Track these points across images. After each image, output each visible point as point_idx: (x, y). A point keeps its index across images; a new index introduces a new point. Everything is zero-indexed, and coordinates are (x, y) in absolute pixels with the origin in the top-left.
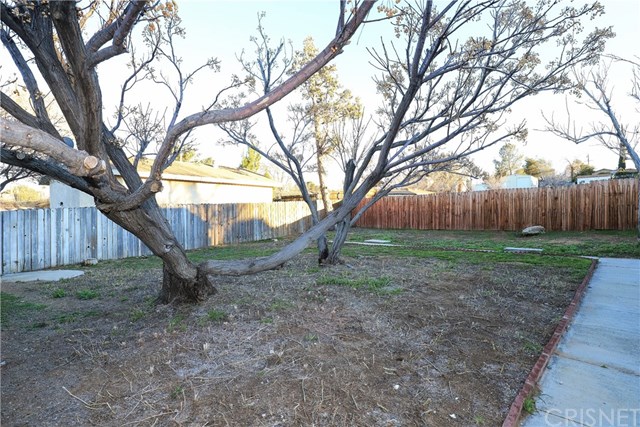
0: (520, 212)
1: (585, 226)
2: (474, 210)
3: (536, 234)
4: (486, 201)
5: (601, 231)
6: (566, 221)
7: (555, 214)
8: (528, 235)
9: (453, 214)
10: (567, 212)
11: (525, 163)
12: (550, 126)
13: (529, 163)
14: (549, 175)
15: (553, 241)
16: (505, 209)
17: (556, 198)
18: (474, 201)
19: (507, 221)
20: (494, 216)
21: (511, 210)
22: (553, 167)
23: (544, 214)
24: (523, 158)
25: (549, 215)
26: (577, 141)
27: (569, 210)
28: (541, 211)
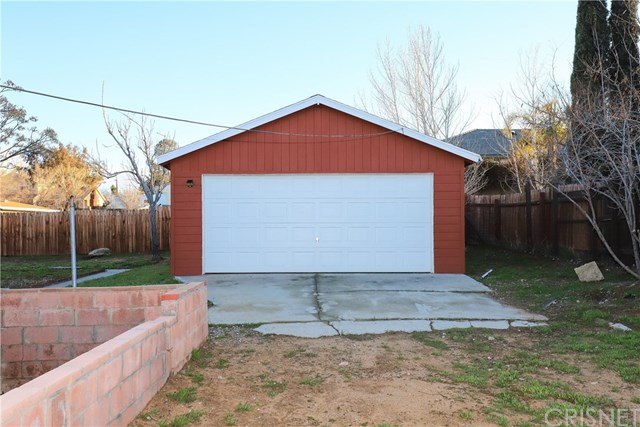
1: (146, 247)
2: (48, 233)
3: (100, 256)
4: (61, 223)
6: (132, 243)
7: (123, 236)
8: (93, 257)
9: (24, 237)
10: (132, 235)
17: (124, 222)
18: (47, 223)
23: (114, 237)
25: (118, 237)
27: (134, 233)
28: (112, 234)
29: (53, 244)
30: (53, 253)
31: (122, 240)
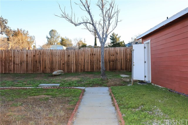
0: (52, 63)
1: (81, 70)
2: (27, 61)
3: (59, 75)
4: (34, 56)
5: (88, 72)
6: (73, 68)
7: (68, 64)
8: (55, 76)
9: (14, 63)
10: (74, 63)
11: (60, 40)
12: (64, 15)
13: (63, 40)
14: (70, 46)
15: (66, 79)
16: (44, 61)
17: (69, 56)
18: (27, 55)
19: (45, 68)
20: (38, 65)
21: (48, 62)
22: (72, 43)
23: (64, 64)
24: (60, 37)
25: (66, 64)
26: (76, 25)
27: (75, 62)
28: (62, 62)
29: (30, 67)
30: (30, 72)
31: (68, 66)
